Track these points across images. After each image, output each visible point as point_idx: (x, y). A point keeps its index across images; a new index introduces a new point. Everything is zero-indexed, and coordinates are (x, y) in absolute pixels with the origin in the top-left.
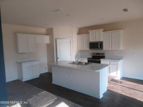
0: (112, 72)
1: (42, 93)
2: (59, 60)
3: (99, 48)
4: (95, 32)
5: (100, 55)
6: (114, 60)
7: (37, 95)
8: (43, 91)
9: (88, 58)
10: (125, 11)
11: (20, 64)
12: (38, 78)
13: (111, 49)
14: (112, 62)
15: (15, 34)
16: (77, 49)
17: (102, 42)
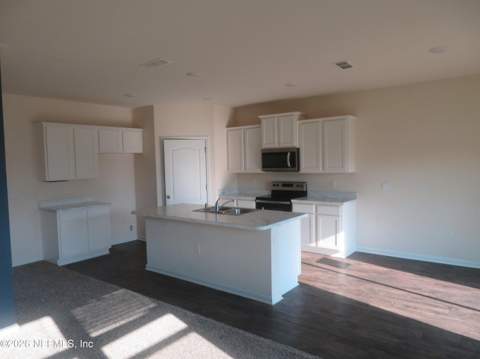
0: (324, 237)
1: (115, 293)
2: (170, 202)
3: (287, 167)
4: (278, 121)
5: (294, 188)
6: (329, 203)
7: (99, 300)
8: (116, 290)
9: (257, 198)
10: (344, 68)
11: (50, 213)
12: (105, 256)
13: (321, 170)
14: (325, 209)
15: (38, 124)
16: (228, 169)
17: (298, 149)
